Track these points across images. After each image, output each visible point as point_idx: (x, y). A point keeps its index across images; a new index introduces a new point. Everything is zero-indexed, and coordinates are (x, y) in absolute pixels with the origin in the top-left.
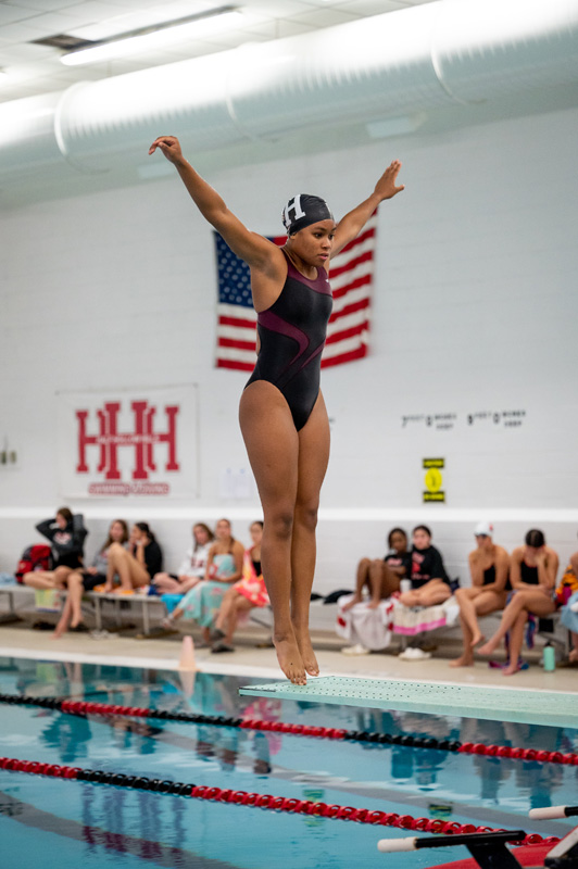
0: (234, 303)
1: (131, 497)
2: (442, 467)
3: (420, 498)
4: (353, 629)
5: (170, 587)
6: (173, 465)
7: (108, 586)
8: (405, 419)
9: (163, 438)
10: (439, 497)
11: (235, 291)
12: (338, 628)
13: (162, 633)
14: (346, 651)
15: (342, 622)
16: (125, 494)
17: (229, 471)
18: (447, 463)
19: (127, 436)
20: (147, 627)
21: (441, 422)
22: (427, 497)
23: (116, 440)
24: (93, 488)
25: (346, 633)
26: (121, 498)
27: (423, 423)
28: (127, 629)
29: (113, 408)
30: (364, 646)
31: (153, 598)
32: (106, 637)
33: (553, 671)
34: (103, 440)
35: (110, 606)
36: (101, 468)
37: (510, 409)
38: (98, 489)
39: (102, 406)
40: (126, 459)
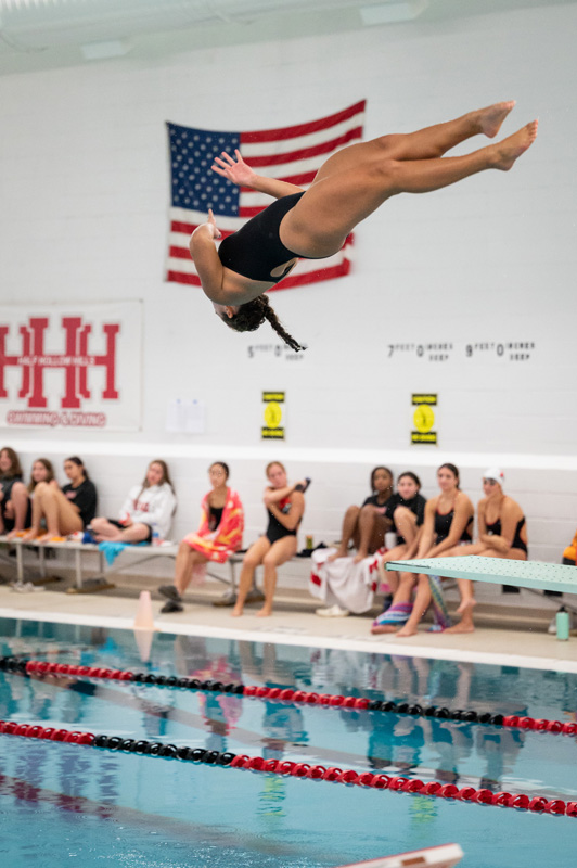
0: (190, 207)
1: (59, 427)
2: (434, 404)
3: (408, 438)
4: (329, 588)
5: (108, 534)
6: (110, 393)
7: (34, 530)
8: (392, 347)
9: (99, 361)
10: (431, 438)
11: (191, 193)
12: (312, 586)
13: (97, 586)
14: (320, 612)
15: (316, 580)
16: (52, 425)
17: (179, 401)
18: (440, 400)
19: (55, 357)
20: (79, 580)
21: (434, 352)
22: (416, 437)
23: (42, 361)
24: (12, 417)
25: (320, 593)
26: (47, 427)
27: (414, 352)
28: (53, 581)
29: (40, 324)
30: (343, 608)
31: (89, 546)
32: (31, 591)
33: (567, 640)
34: (26, 361)
35: (33, 554)
36: (22, 394)
37: (516, 340)
38: (19, 417)
39: (26, 323)
40: (54, 384)
